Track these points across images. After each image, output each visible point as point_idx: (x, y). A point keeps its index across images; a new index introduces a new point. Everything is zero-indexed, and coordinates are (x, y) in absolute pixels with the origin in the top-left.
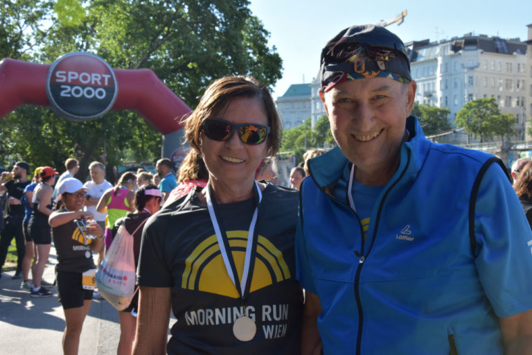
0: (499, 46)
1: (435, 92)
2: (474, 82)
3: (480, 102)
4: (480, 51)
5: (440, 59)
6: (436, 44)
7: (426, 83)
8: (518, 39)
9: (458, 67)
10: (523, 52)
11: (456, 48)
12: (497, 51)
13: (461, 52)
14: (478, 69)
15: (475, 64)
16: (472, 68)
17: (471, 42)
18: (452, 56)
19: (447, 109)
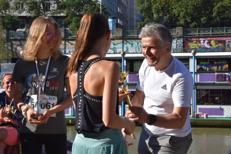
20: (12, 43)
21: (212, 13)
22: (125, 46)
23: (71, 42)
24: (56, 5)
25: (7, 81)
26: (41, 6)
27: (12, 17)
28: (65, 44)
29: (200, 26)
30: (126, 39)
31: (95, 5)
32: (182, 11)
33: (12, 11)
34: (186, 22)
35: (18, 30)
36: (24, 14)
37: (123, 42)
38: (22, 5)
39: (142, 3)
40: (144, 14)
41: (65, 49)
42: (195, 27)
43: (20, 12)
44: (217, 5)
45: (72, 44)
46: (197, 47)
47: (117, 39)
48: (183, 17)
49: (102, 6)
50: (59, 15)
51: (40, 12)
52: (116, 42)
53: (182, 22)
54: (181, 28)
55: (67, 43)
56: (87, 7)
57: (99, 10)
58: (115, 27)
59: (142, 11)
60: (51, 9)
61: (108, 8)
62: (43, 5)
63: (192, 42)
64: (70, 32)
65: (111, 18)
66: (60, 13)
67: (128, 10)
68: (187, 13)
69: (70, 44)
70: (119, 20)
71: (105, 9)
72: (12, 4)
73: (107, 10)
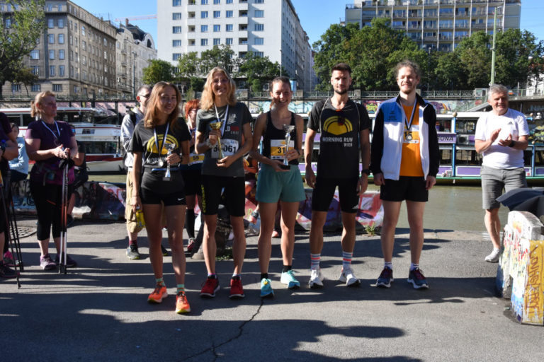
21: (385, 77)
22: (306, 106)
23: (254, 102)
24: (238, 68)
27: (197, 79)
29: (374, 88)
30: (307, 100)
31: (275, 67)
32: (358, 74)
33: (197, 74)
34: (362, 85)
37: (304, 103)
39: (320, 66)
40: (321, 77)
42: (371, 90)
44: (390, 70)
45: (254, 104)
46: (374, 109)
47: (298, 100)
48: (359, 81)
49: (283, 69)
50: (239, 77)
52: (297, 102)
53: (358, 85)
54: (359, 90)
56: (267, 69)
57: (279, 71)
58: (296, 89)
59: (319, 74)
60: (233, 71)
62: (227, 67)
63: (369, 104)
64: (252, 93)
66: (241, 75)
67: (305, 72)
68: (363, 78)
71: (285, 71)
72: (198, 67)
73: (287, 72)
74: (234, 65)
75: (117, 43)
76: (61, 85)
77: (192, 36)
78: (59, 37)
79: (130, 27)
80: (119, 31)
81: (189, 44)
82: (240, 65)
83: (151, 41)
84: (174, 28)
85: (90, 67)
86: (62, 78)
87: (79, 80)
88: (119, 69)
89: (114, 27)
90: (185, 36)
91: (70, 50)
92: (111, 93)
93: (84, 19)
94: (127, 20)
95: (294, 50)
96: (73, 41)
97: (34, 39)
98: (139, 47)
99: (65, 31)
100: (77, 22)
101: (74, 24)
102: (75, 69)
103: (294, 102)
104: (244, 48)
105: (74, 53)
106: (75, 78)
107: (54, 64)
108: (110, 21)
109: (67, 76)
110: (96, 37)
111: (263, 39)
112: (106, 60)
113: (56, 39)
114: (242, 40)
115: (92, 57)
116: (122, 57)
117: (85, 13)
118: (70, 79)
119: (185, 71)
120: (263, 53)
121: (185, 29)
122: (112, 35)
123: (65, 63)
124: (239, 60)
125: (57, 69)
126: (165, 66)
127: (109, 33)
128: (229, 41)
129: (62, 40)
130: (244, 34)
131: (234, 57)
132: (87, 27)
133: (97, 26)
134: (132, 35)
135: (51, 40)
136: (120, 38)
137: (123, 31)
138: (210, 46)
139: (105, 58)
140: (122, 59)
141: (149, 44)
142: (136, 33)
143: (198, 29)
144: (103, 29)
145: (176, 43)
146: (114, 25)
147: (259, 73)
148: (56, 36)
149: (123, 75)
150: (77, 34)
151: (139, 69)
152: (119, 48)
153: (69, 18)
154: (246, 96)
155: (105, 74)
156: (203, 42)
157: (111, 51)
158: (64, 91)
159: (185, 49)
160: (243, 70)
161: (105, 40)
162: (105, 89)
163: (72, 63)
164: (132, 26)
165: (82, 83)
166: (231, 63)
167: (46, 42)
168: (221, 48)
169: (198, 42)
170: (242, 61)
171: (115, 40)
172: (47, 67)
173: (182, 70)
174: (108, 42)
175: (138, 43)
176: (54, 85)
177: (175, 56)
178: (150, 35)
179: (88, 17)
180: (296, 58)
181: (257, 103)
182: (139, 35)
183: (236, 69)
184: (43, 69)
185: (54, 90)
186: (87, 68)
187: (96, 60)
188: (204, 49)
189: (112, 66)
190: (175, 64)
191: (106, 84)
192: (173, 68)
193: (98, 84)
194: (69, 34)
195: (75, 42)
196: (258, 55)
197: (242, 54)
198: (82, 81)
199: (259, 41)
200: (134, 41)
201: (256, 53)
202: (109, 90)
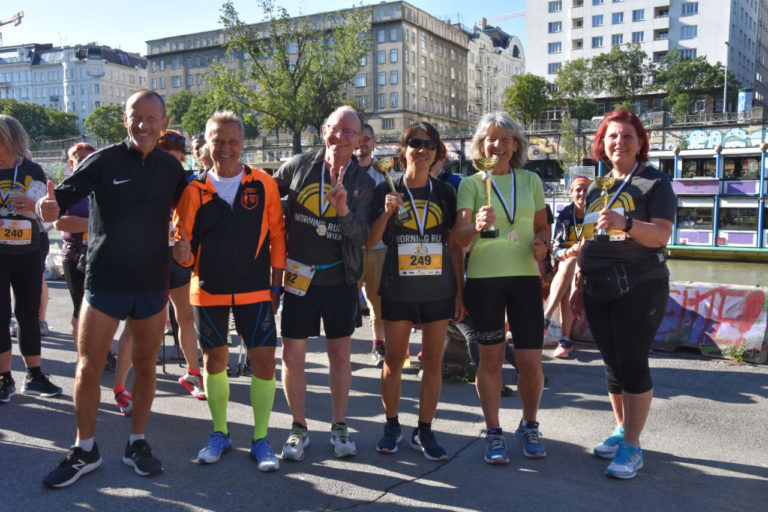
0: (122, 59)
1: (62, 96)
2: (101, 90)
3: (108, 110)
4: (104, 60)
5: (64, 64)
6: (59, 50)
7: (51, 86)
8: (138, 54)
9: (84, 75)
10: (144, 66)
11: (80, 55)
12: (120, 62)
13: (86, 59)
14: (104, 78)
15: (101, 73)
16: (98, 77)
17: (95, 51)
18: (76, 63)
19: (75, 114)
20: (585, 138)
23: (674, 133)
24: (651, 78)
25: (578, 187)
26: (629, 81)
27: (585, 101)
28: (664, 137)
31: (716, 72)
33: (585, 92)
35: (594, 118)
36: (603, 95)
37: (764, 129)
38: (601, 82)
41: (663, 143)
43: (597, 93)
45: (674, 136)
47: (753, 124)
49: (729, 73)
50: (653, 93)
51: (626, 90)
52: (751, 128)
55: (667, 135)
56: (702, 76)
57: (723, 79)
58: (750, 106)
60: (644, 83)
61: (739, 75)
62: (632, 79)
64: (672, 117)
65: (743, 91)
66: (657, 89)
69: (671, 137)
70: (757, 94)
71: (733, 77)
72: (586, 82)
73: (737, 78)
74: (645, 75)
75: (469, 54)
76: (393, 119)
77: (579, 34)
78: (391, 53)
79: (488, 30)
80: (472, 37)
81: (574, 46)
82: (655, 74)
83: (519, 48)
84: (550, 24)
85: (431, 93)
86: (394, 109)
87: (416, 111)
88: (472, 92)
89: (465, 32)
90: (567, 35)
91: (405, 71)
92: (459, 127)
93: (424, 26)
94: (485, 20)
95: (754, 40)
96: (409, 58)
97: (357, 61)
98: (502, 58)
99: (399, 45)
100: (415, 30)
101: (411, 35)
102: (411, 96)
103: (745, 129)
104: (663, 45)
105: (411, 75)
106: (410, 109)
107: (384, 91)
108: (459, 25)
109: (400, 106)
110: (441, 48)
111: (696, 26)
112: (454, 80)
113: (387, 57)
114: (659, 34)
115: (434, 78)
116: (476, 74)
117: (426, 16)
118: (404, 111)
119: (567, 89)
120: (695, 50)
121: (568, 24)
122: (463, 45)
123: (399, 89)
124: (654, 66)
125: (387, 97)
126: (536, 83)
127: (458, 41)
128: (637, 37)
129: (394, 58)
130: (663, 23)
131: (646, 62)
132: (428, 36)
133: (441, 32)
134: (491, 42)
135: (382, 59)
136: (473, 47)
137: (477, 36)
138: (606, 48)
139: (453, 77)
140: (476, 78)
141: (516, 52)
142: (497, 37)
143: (587, 22)
144: (450, 36)
145: (553, 47)
146: (466, 29)
147: (689, 84)
148: (388, 53)
149: (477, 101)
150: (414, 48)
151: (501, 90)
152: (473, 62)
153: (405, 26)
154: (660, 122)
155: (453, 101)
156: (596, 42)
157: (461, 67)
158: (397, 127)
159: (567, 56)
160: (660, 80)
161: (452, 52)
162: (451, 122)
163: (408, 88)
164: (492, 28)
165: (420, 115)
166: (640, 72)
167: (376, 62)
168: (624, 48)
169: (587, 43)
170: (658, 66)
171: (467, 51)
172: (376, 96)
173: (563, 88)
174: (457, 56)
175: (500, 52)
176: (384, 120)
177: (552, 68)
178: (517, 38)
179: (429, 22)
180: (758, 52)
181: (678, 133)
182: (501, 40)
183: (648, 80)
184: (371, 99)
185: (384, 127)
186: (427, 95)
187: (439, 81)
188: (597, 53)
189: (461, 88)
190: (551, 79)
191: (454, 115)
192: (549, 86)
193: (443, 114)
194: (405, 48)
195: (411, 59)
196: (688, 54)
197: (658, 55)
198: (421, 112)
199: (690, 32)
200: (494, 49)
201: (682, 51)
202: (457, 123)
